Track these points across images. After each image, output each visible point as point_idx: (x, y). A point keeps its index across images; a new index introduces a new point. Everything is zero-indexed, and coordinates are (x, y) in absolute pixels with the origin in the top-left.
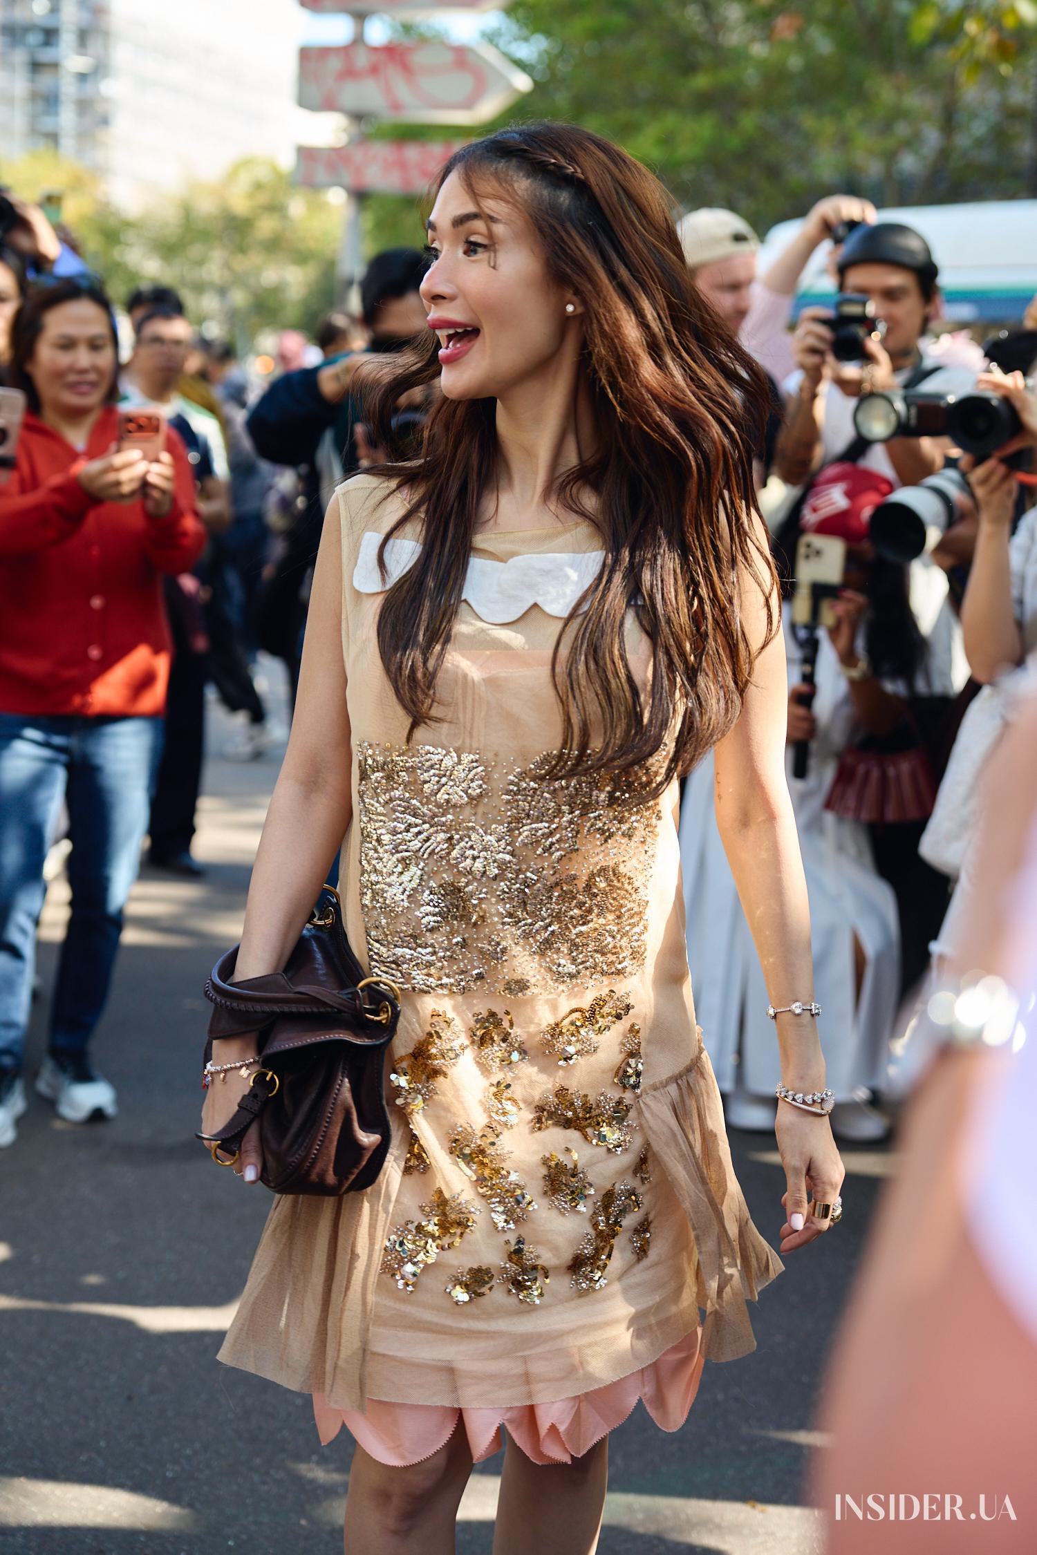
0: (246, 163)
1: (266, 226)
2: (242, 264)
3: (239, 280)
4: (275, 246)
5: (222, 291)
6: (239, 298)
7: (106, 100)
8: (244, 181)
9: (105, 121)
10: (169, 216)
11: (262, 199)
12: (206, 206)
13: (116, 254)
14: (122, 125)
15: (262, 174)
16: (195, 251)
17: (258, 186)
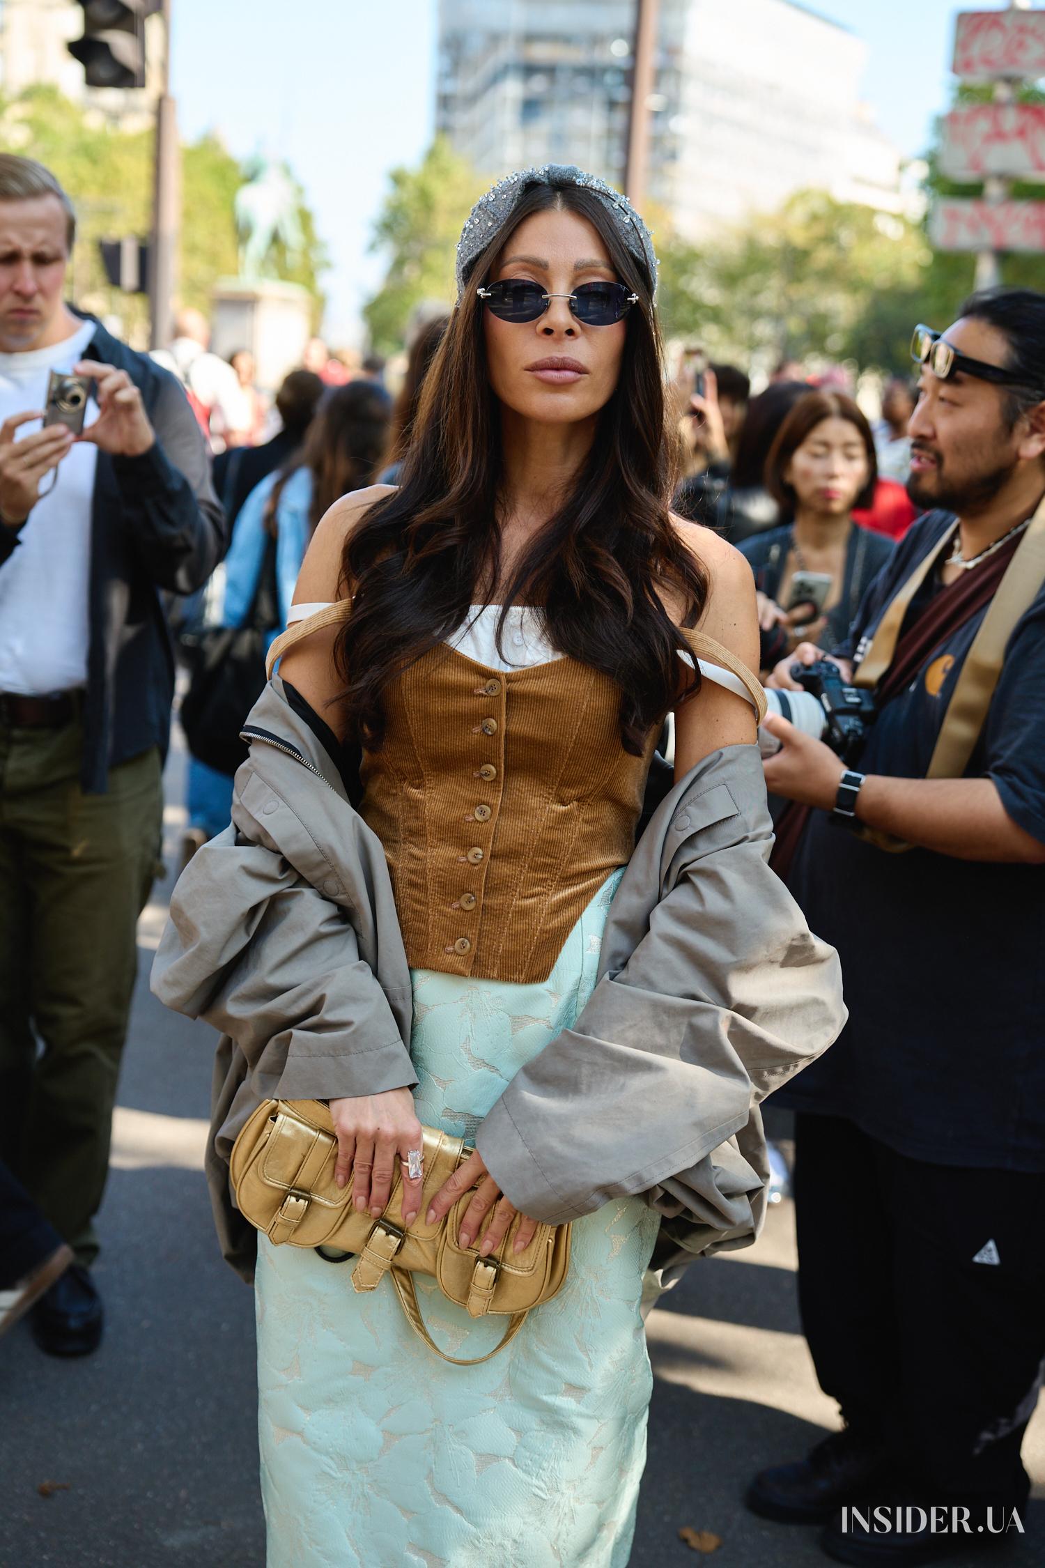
0: (802, 196)
1: (823, 256)
2: (799, 292)
3: (792, 306)
4: (829, 276)
5: (777, 317)
6: (794, 325)
7: (674, 136)
8: (799, 214)
9: (673, 156)
10: (733, 247)
11: (818, 230)
12: (769, 239)
13: (682, 282)
14: (689, 160)
15: (818, 205)
16: (753, 281)
17: (814, 218)
